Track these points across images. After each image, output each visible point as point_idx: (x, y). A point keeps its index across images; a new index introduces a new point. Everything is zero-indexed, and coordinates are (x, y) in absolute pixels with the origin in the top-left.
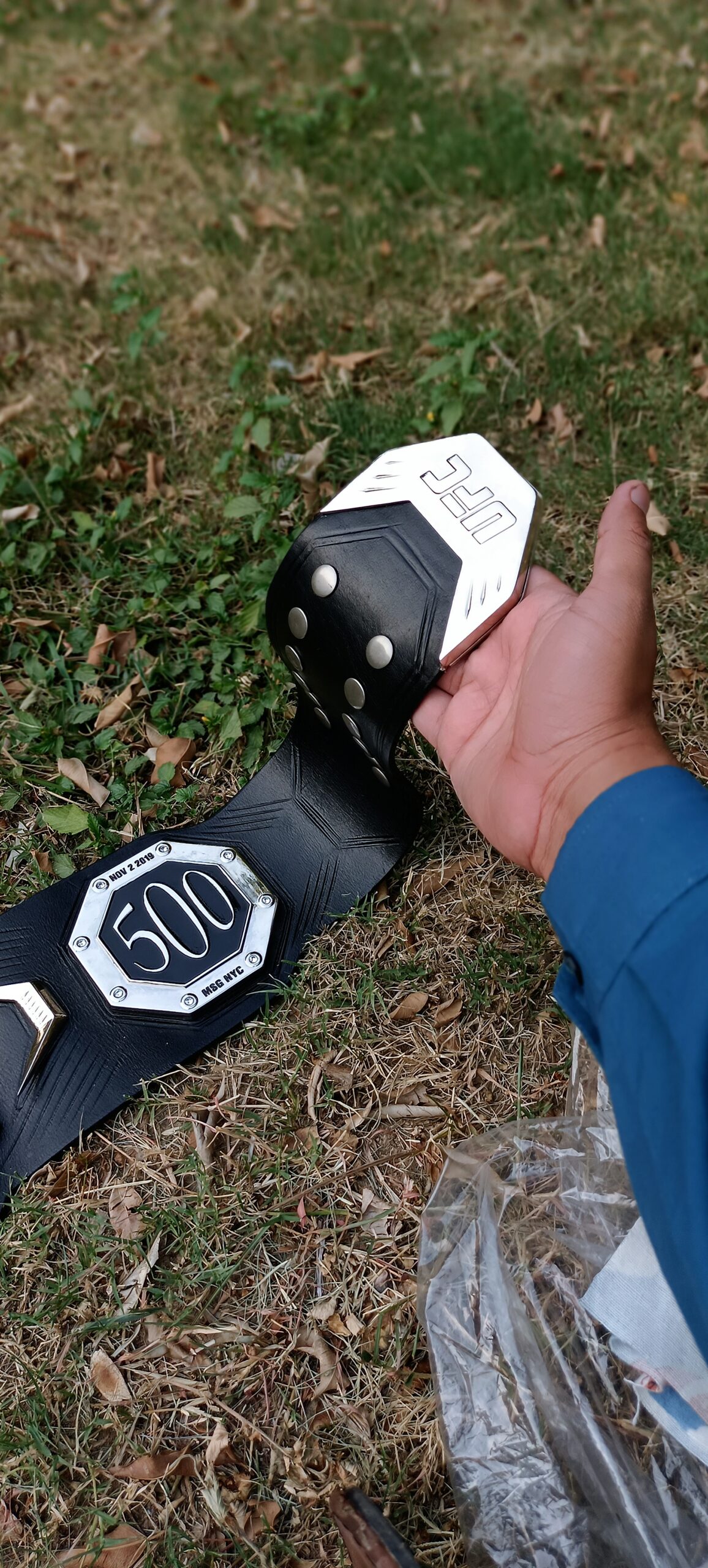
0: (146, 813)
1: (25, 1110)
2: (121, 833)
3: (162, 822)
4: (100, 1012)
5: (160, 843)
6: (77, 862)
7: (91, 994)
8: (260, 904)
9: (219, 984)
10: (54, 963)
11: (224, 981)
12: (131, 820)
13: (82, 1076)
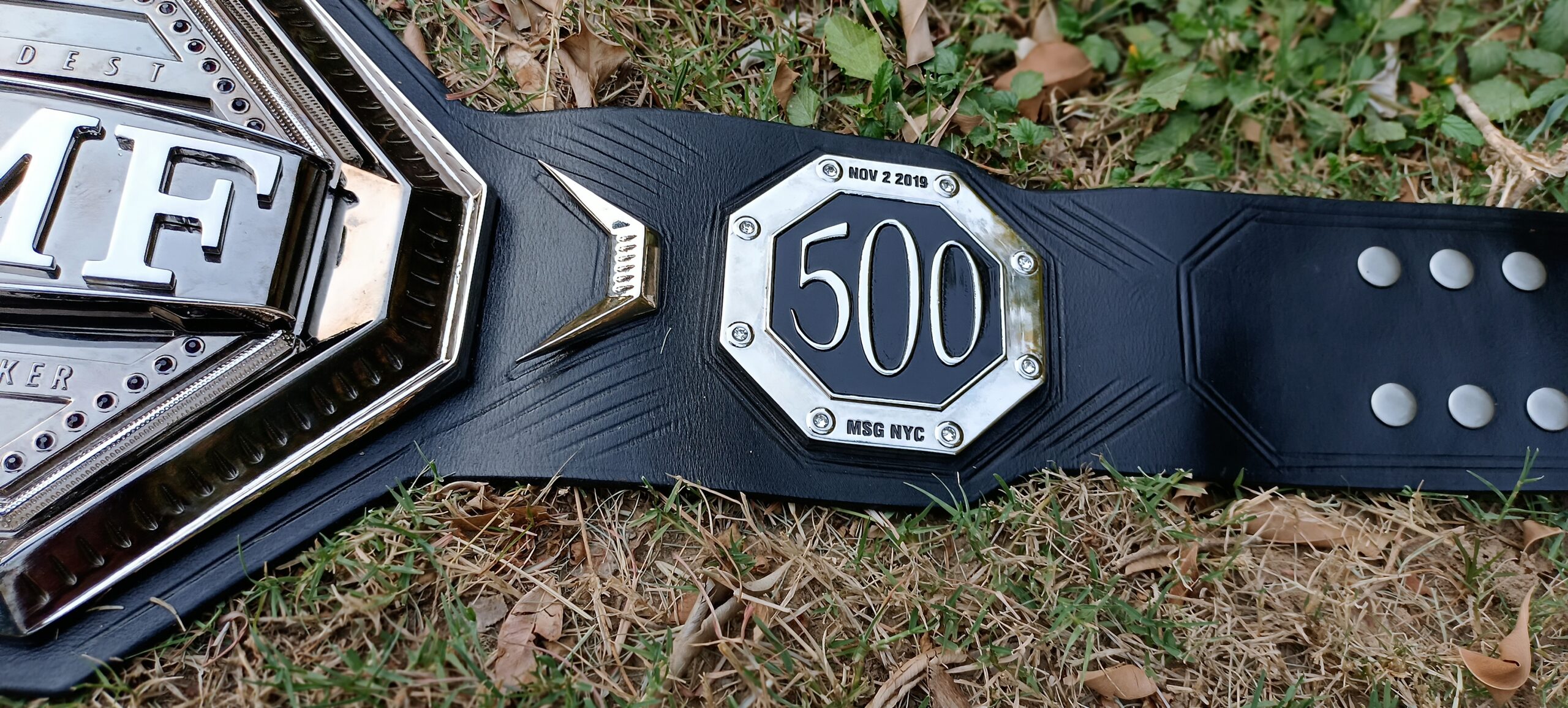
0: (960, 117)
1: (515, 385)
2: (909, 118)
3: (970, 147)
4: (701, 338)
5: (947, 175)
6: (826, 115)
7: (708, 304)
8: (1015, 363)
9: (877, 429)
10: (695, 225)
11: (887, 431)
12: (933, 113)
13: (614, 402)
